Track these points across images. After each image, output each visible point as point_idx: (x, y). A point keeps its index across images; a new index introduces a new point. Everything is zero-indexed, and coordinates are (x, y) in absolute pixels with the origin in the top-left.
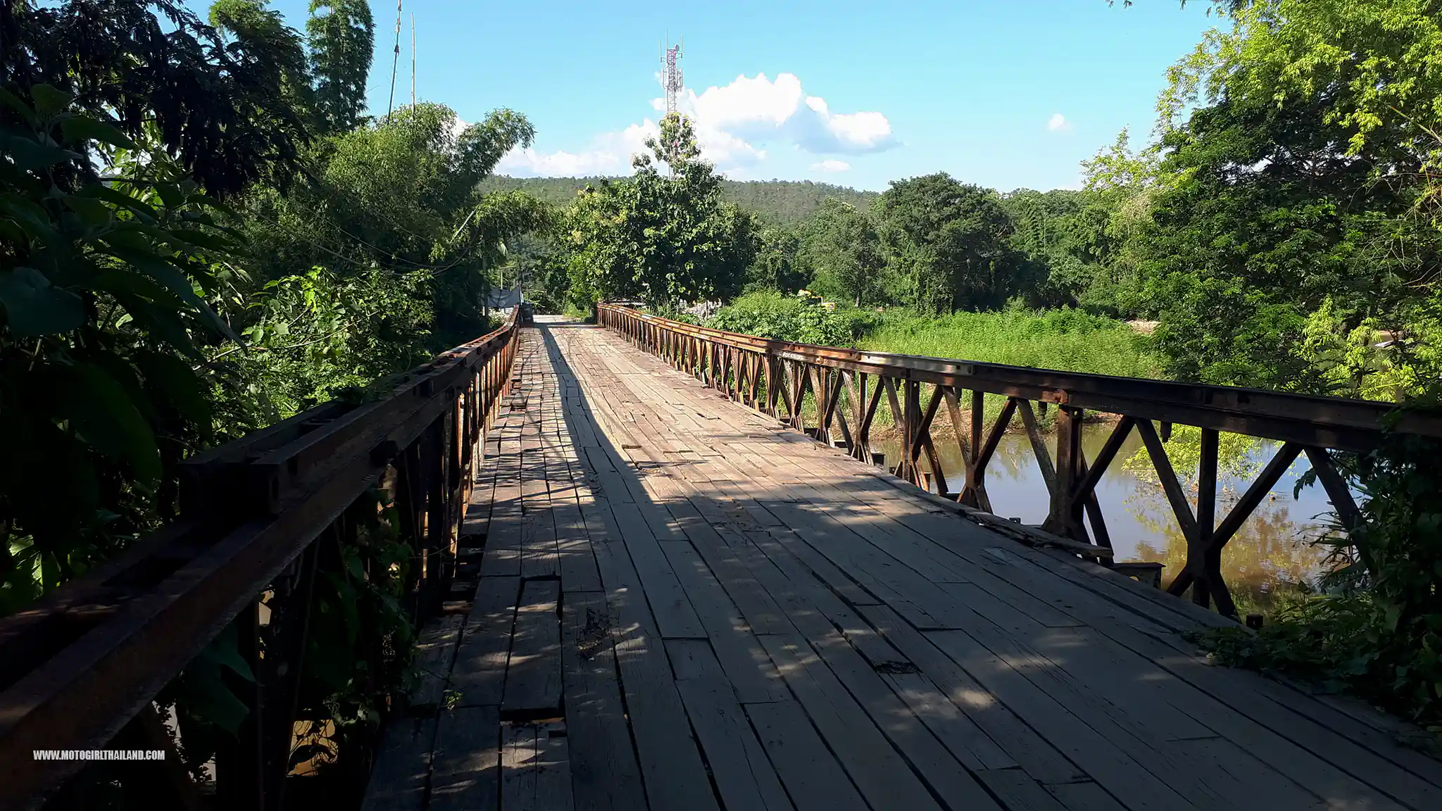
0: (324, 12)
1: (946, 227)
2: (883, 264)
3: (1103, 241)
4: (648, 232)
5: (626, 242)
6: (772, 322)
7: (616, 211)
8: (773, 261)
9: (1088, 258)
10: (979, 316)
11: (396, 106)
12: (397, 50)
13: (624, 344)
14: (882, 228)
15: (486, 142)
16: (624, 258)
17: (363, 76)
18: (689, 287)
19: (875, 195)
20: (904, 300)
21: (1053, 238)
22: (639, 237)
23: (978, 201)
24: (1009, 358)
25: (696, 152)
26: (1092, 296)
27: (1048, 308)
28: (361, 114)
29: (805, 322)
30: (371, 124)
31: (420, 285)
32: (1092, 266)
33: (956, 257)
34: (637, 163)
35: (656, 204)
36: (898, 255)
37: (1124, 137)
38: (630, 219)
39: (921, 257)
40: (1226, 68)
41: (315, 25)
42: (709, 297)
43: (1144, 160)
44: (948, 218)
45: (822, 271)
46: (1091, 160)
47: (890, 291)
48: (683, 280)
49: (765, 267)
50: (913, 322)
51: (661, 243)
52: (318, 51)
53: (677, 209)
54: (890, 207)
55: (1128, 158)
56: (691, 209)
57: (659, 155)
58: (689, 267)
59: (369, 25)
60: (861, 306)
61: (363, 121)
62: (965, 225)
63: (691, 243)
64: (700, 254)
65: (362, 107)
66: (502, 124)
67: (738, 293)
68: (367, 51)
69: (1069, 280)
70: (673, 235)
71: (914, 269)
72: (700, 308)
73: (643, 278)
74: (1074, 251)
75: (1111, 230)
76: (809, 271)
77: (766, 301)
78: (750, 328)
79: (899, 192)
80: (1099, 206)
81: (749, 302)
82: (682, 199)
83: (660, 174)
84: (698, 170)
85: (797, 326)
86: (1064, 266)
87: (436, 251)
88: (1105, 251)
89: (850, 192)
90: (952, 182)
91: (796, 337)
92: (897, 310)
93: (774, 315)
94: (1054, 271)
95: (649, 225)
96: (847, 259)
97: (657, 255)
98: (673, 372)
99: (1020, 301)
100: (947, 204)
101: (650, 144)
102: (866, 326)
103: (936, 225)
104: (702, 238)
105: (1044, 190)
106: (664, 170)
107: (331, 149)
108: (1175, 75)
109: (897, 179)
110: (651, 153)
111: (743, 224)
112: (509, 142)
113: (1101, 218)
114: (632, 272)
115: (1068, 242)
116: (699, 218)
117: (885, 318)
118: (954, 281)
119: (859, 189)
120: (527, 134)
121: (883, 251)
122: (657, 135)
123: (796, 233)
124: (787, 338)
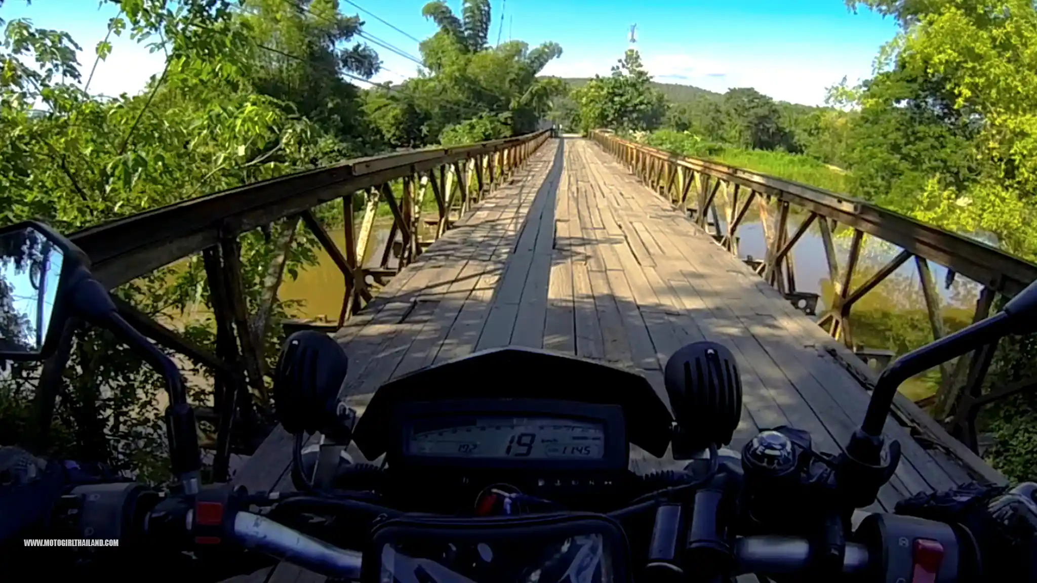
0: (468, 5)
1: (752, 111)
2: (723, 124)
3: (817, 128)
4: (616, 99)
5: (606, 103)
6: (671, 143)
7: (602, 89)
8: (674, 117)
9: (810, 134)
10: (765, 152)
11: (502, 42)
12: (502, 18)
13: (596, 148)
14: (723, 108)
15: (540, 55)
16: (605, 110)
17: (486, 29)
18: (634, 124)
19: (720, 95)
20: (732, 140)
21: (796, 123)
22: (613, 101)
23: (766, 101)
24: (779, 173)
25: (640, 66)
26: (811, 150)
27: (797, 153)
28: (485, 46)
29: (687, 144)
30: (490, 50)
31: (506, 119)
32: (811, 139)
33: (756, 125)
34: (613, 69)
35: (621, 87)
36: (730, 120)
37: (845, 79)
38: (609, 93)
39: (741, 123)
40: (905, 51)
41: (465, 10)
42: (643, 130)
43: (854, 91)
44: (753, 108)
45: (696, 123)
46: (830, 87)
47: (725, 136)
48: (631, 121)
49: (670, 119)
50: (736, 151)
51: (622, 104)
52: (467, 20)
53: (630, 89)
54: (728, 99)
55: (847, 89)
56: (637, 90)
57: (623, 66)
58: (635, 115)
59: (489, 8)
60: (713, 140)
61: (486, 49)
62: (762, 111)
63: (636, 105)
64: (640, 111)
65: (486, 43)
66: (548, 48)
67: (656, 129)
68: (489, 19)
69: (802, 143)
70: (628, 101)
71: (737, 128)
72: (639, 134)
73: (613, 120)
74: (805, 130)
75: (821, 125)
76: (690, 123)
77: (669, 133)
78: (661, 144)
79: (733, 93)
80: (818, 113)
81: (660, 133)
82: (634, 85)
83: (624, 74)
84: (641, 74)
85: (683, 146)
86: (801, 137)
87: (514, 104)
88: (818, 133)
89: (709, 93)
90: (756, 92)
91: (683, 151)
92: (727, 144)
93: (673, 140)
94: (796, 138)
95: (616, 95)
96: (708, 120)
97: (620, 109)
98: (615, 164)
99: (782, 149)
100: (753, 101)
101: (620, 61)
102: (715, 150)
103: (748, 110)
104: (641, 103)
105: (793, 103)
106: (625, 72)
107: (469, 61)
108: (883, 50)
109: (732, 88)
110: (620, 65)
111: (660, 99)
112: (550, 56)
113: (818, 118)
114: (608, 116)
115: (803, 126)
116: (640, 94)
117: (723, 147)
118: (754, 135)
119: (713, 91)
120: (560, 52)
121: (723, 117)
122: (623, 58)
123: (686, 107)
124: (678, 151)
